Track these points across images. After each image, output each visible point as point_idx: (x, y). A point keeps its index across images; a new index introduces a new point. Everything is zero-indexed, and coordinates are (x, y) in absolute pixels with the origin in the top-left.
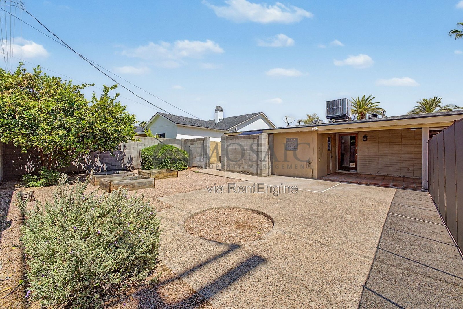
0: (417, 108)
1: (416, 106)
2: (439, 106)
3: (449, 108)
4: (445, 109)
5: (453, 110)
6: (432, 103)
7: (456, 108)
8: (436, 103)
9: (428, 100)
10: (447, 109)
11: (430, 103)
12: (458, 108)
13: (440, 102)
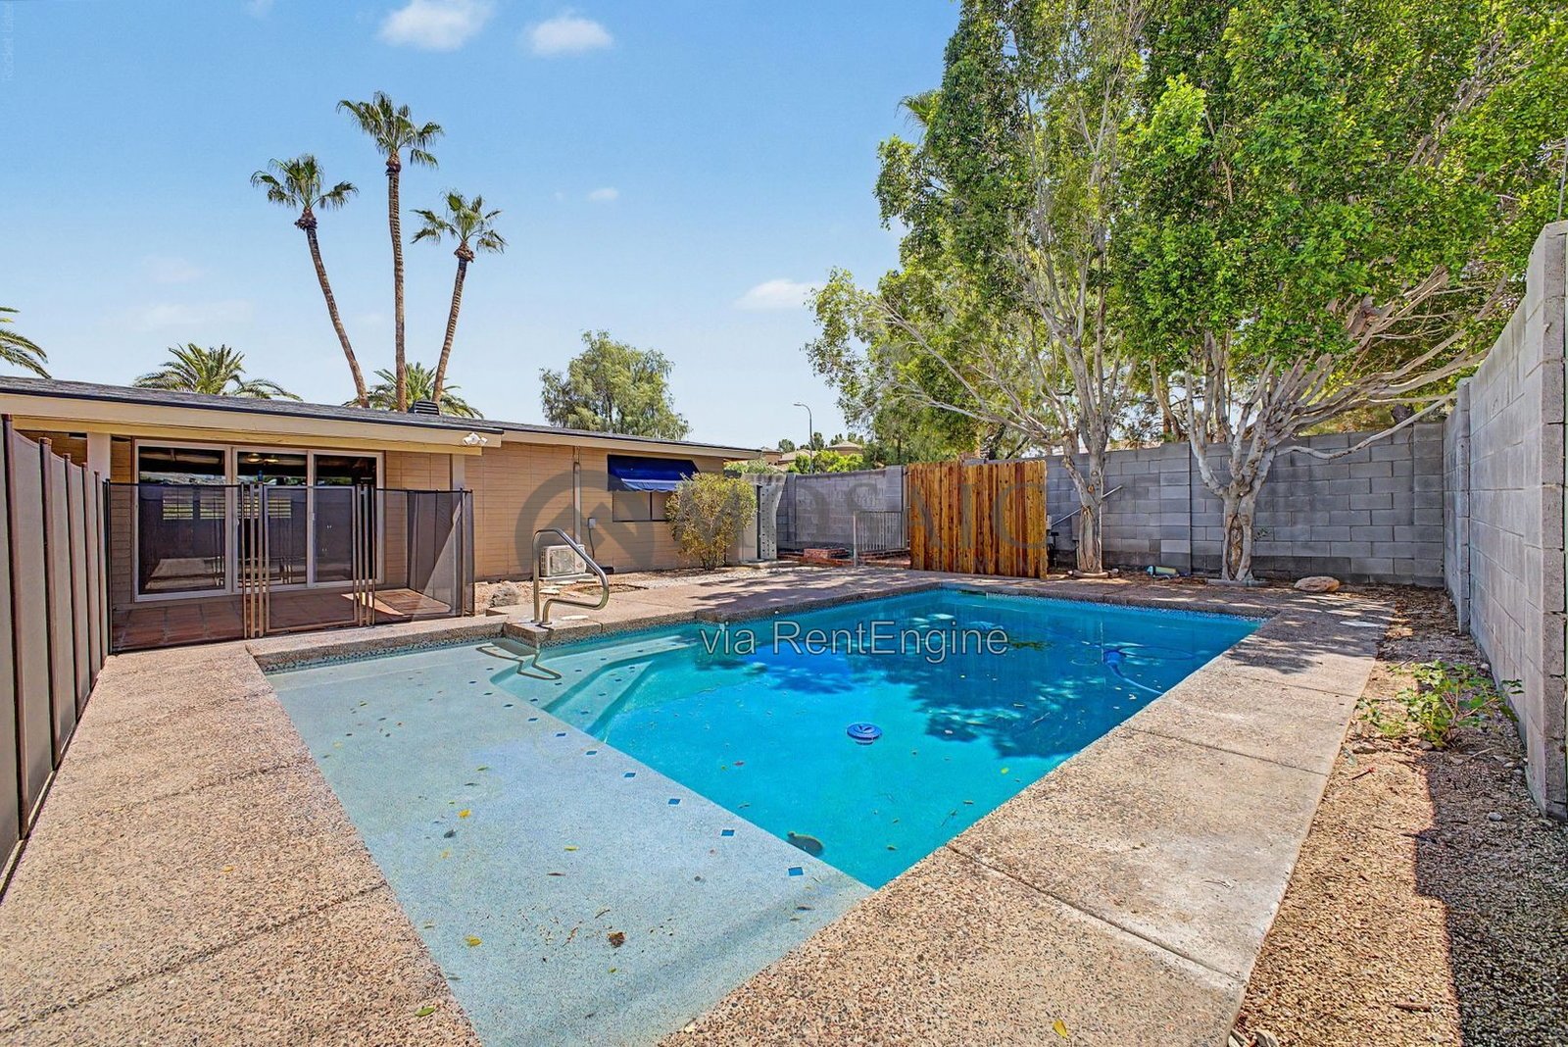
0: (170, 368)
1: (169, 364)
2: (236, 378)
3: (261, 388)
4: (251, 390)
5: (274, 398)
6: (215, 365)
7: (279, 392)
8: (227, 366)
9: (206, 351)
10: (258, 393)
11: (211, 363)
12: (285, 394)
13: (238, 368)
